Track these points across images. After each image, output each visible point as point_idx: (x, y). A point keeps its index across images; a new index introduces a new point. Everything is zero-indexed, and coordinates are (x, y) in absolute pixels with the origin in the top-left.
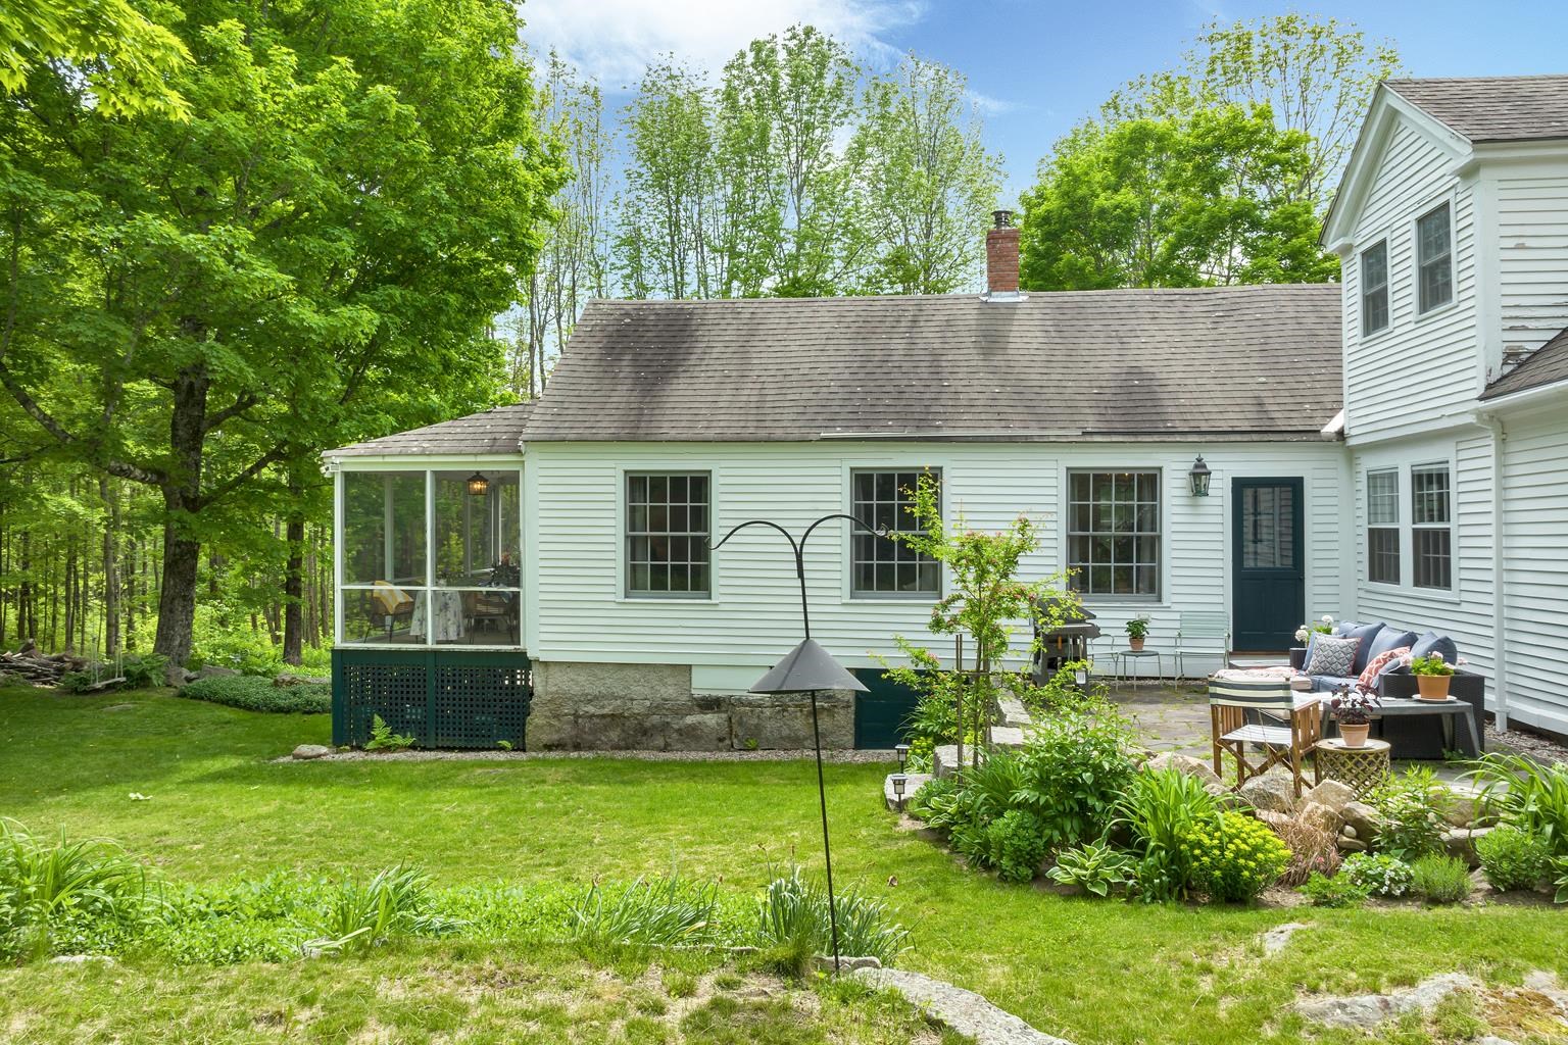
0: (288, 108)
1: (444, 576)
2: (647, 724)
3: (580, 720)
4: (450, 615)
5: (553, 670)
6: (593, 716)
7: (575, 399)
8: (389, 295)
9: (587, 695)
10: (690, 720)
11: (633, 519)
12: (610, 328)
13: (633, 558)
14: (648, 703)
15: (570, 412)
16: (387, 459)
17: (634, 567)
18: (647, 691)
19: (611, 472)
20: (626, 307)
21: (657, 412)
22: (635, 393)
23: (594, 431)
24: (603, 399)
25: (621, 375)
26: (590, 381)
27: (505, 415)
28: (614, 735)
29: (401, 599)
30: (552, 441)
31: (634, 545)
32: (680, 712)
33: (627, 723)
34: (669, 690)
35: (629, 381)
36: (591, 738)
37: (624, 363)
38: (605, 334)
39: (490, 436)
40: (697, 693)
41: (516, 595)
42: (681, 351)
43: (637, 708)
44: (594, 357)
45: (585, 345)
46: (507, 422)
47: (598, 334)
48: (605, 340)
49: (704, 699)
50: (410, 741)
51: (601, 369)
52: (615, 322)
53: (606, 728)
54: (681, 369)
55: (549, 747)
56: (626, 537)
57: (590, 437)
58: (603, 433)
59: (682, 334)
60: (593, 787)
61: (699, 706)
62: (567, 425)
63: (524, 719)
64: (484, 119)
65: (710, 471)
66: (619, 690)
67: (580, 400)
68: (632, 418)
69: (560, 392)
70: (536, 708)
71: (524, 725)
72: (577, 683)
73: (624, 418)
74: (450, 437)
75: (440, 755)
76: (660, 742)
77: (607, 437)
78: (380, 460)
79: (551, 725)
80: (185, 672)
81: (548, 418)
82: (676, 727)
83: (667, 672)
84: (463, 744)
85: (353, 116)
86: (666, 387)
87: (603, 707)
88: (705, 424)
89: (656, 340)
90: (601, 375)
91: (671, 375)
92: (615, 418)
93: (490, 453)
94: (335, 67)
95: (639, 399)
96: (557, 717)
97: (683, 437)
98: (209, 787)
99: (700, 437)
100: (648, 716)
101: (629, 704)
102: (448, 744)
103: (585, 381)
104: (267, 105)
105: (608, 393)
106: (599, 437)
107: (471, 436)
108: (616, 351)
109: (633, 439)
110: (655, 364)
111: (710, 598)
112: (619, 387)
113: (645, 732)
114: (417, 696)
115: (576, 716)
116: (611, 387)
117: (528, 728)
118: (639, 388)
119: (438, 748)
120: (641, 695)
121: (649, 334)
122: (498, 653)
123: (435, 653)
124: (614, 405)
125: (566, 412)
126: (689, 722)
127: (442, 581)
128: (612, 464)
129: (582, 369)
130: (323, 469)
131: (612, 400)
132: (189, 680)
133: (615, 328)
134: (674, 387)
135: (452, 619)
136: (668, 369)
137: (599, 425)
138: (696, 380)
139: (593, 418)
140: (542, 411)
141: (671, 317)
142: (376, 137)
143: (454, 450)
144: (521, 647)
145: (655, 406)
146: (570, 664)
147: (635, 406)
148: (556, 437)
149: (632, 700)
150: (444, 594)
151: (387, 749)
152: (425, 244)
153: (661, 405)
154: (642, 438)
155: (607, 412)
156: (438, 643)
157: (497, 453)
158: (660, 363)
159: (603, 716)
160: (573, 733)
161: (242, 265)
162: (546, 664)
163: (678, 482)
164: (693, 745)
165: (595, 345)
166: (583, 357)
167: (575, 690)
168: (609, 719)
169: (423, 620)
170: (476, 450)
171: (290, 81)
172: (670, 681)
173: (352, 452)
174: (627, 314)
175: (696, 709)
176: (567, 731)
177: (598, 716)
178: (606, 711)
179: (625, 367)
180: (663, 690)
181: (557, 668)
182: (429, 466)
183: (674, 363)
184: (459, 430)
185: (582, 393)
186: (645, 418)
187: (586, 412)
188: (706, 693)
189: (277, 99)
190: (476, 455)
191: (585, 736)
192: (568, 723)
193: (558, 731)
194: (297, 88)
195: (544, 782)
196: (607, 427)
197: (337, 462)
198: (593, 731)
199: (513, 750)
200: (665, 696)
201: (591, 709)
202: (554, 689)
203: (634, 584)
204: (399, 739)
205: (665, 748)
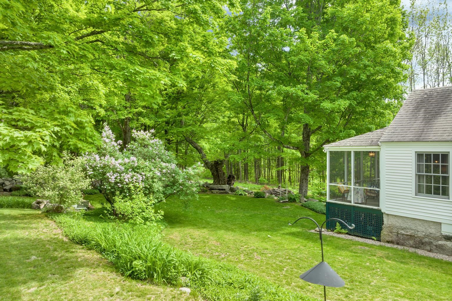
0: (318, 48)
1: (357, 183)
2: (424, 241)
3: (399, 235)
4: (359, 195)
5: (390, 217)
6: (403, 234)
7: (400, 127)
8: (352, 95)
9: (402, 227)
10: (440, 242)
11: (419, 168)
12: (419, 100)
13: (419, 182)
14: (424, 234)
15: (398, 131)
16: (340, 148)
17: (419, 186)
18: (423, 229)
19: (410, 152)
20: (426, 91)
21: (429, 130)
22: (423, 123)
23: (404, 138)
24: (410, 126)
25: (419, 117)
26: (407, 120)
27: (377, 133)
28: (411, 242)
29: (345, 189)
30: (390, 142)
31: (419, 177)
32: (437, 239)
33: (416, 239)
34: (432, 230)
35: (421, 119)
36: (402, 242)
37: (421, 112)
38: (416, 102)
39: (371, 140)
40: (444, 233)
41: (378, 192)
42: (445, 106)
43: (420, 234)
44: (410, 111)
45: (408, 107)
46: (377, 135)
47: (413, 102)
48: (416, 104)
49: (446, 236)
50: (346, 232)
51: (412, 115)
52: (421, 97)
53: (408, 239)
54: (443, 113)
55: (388, 242)
56: (416, 175)
57: (402, 140)
58: (407, 139)
59: (446, 99)
60: (390, 262)
61: (445, 238)
62: (395, 136)
63: (381, 231)
64: (385, 33)
65: (449, 152)
66: (413, 227)
67: (402, 127)
68: (419, 133)
69: (396, 124)
70: (384, 228)
71: (380, 233)
72: (398, 222)
73: (416, 133)
74: (359, 140)
75: (354, 237)
76: (428, 248)
77: (408, 140)
78: (338, 148)
79: (389, 235)
80: (305, 199)
81: (390, 133)
82: (435, 244)
83: (432, 224)
84: (361, 235)
85: (336, 45)
86: (436, 120)
87: (407, 232)
88: (448, 134)
89: (435, 102)
90: (411, 117)
91: (439, 115)
92: (413, 133)
93: (370, 146)
94: (330, 33)
95: (424, 126)
96: (391, 232)
97: (437, 140)
98: (287, 237)
99: (444, 140)
100: (424, 238)
101: (417, 233)
102: (357, 235)
103: (405, 120)
104: (313, 48)
105: (412, 124)
106: (406, 140)
107: (365, 140)
108: (419, 108)
109: (418, 141)
110: (433, 111)
111: (449, 199)
112: (417, 121)
113: (423, 244)
114: (348, 218)
115: (398, 234)
116: (414, 121)
117: (382, 234)
118: (424, 121)
119: (354, 235)
120: (421, 231)
121: (433, 100)
122: (372, 209)
123: (354, 206)
124: (414, 128)
125: (396, 131)
126: (440, 243)
127: (357, 185)
128: (411, 149)
129: (405, 115)
130: (323, 150)
131: (414, 126)
132: (305, 201)
133: (420, 99)
134: (439, 120)
135: (360, 196)
136: (437, 113)
137: (407, 136)
138: (448, 117)
139: (405, 133)
140: (388, 131)
141: (443, 93)
142: (344, 50)
143: (359, 145)
144: (380, 208)
145: (429, 128)
146: (396, 216)
147: (422, 128)
148: (391, 140)
149: (418, 231)
150: (357, 188)
151: (340, 233)
152: (362, 78)
153: (431, 128)
154: (421, 140)
155: (411, 131)
156: (355, 203)
157: (372, 146)
158: (435, 111)
159: (407, 235)
160: (397, 239)
161: (307, 94)
162: (388, 215)
163: (436, 156)
164: (442, 252)
165: (412, 106)
166: (406, 111)
167: (398, 224)
168: (409, 237)
169: (351, 196)
170: (365, 145)
171: (317, 40)
172: (433, 227)
173: (331, 146)
174: (426, 94)
175: (443, 239)
176: (394, 238)
177: (405, 235)
178: (408, 234)
179: (421, 114)
180: (430, 230)
181: (391, 217)
182: (353, 149)
183: (441, 111)
184: (362, 138)
185: (403, 124)
186: (425, 133)
187: (404, 131)
188: (448, 234)
189: (315, 46)
190: (366, 146)
191: (401, 241)
192: (395, 235)
193: (391, 237)
194: (320, 42)
195: (375, 255)
196: (410, 136)
197: (328, 148)
198: (404, 240)
199: (377, 240)
200: (431, 232)
201: (403, 232)
202: (391, 223)
203: (419, 190)
204: (343, 231)
205: (430, 251)
